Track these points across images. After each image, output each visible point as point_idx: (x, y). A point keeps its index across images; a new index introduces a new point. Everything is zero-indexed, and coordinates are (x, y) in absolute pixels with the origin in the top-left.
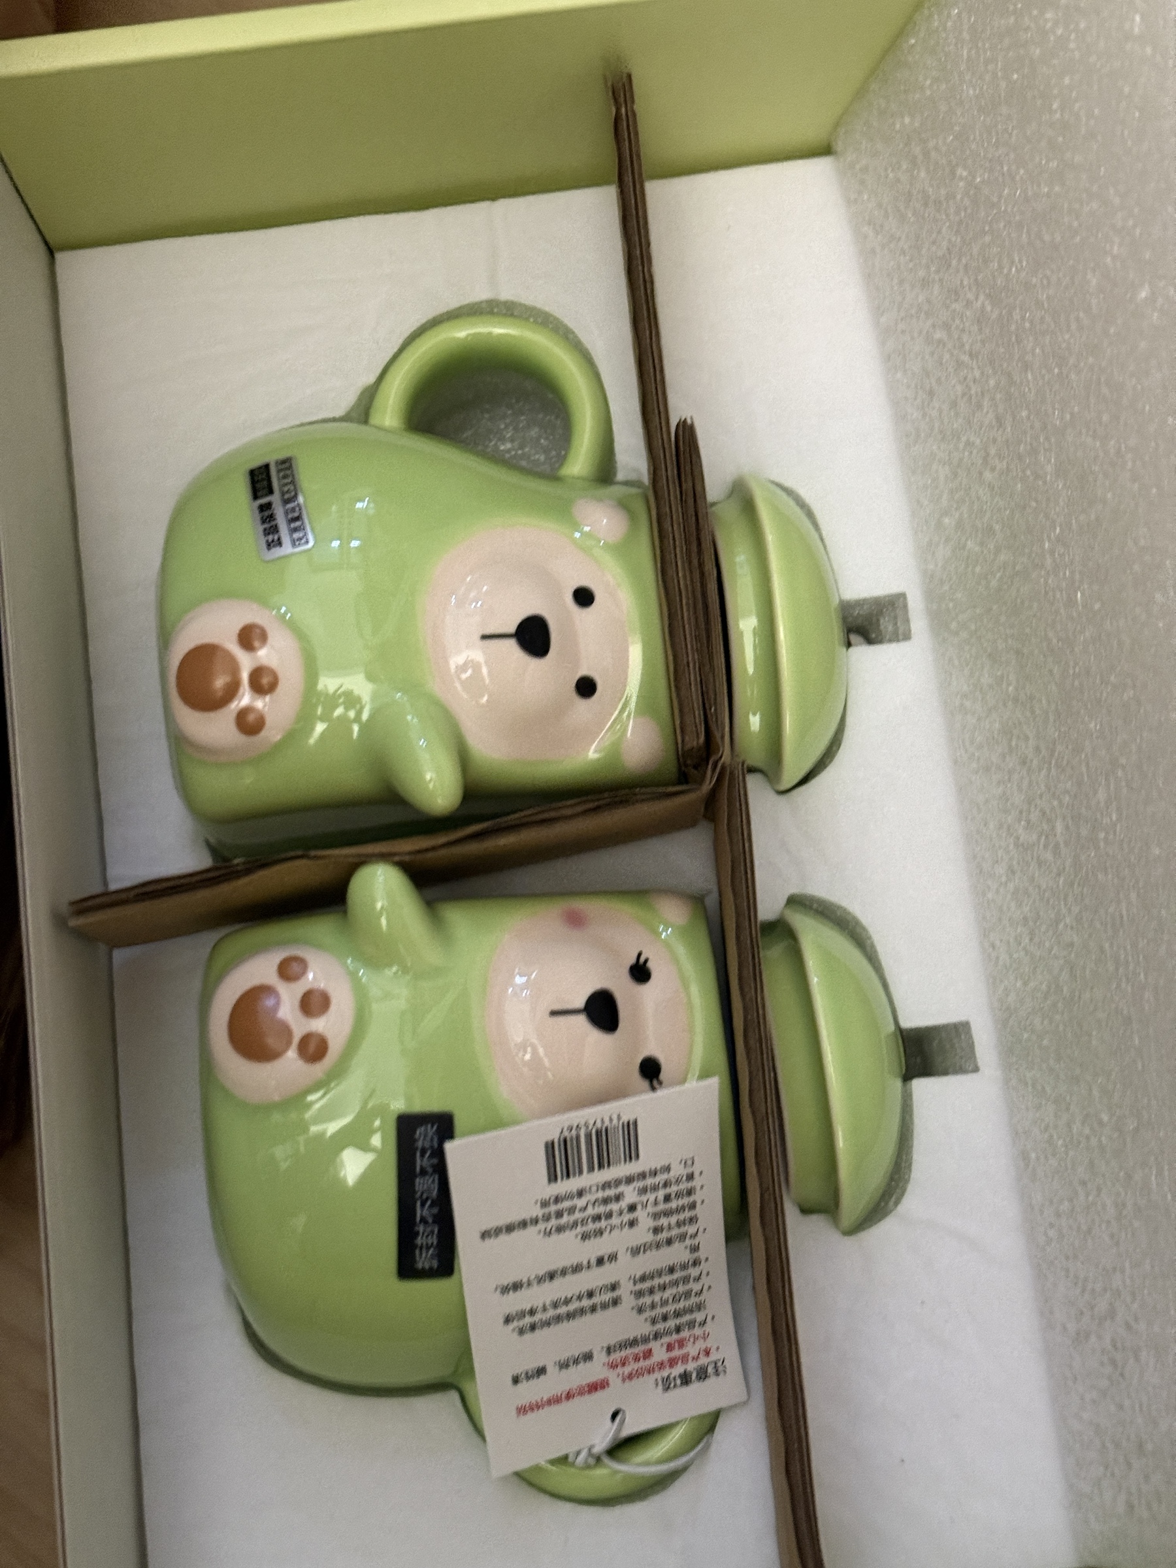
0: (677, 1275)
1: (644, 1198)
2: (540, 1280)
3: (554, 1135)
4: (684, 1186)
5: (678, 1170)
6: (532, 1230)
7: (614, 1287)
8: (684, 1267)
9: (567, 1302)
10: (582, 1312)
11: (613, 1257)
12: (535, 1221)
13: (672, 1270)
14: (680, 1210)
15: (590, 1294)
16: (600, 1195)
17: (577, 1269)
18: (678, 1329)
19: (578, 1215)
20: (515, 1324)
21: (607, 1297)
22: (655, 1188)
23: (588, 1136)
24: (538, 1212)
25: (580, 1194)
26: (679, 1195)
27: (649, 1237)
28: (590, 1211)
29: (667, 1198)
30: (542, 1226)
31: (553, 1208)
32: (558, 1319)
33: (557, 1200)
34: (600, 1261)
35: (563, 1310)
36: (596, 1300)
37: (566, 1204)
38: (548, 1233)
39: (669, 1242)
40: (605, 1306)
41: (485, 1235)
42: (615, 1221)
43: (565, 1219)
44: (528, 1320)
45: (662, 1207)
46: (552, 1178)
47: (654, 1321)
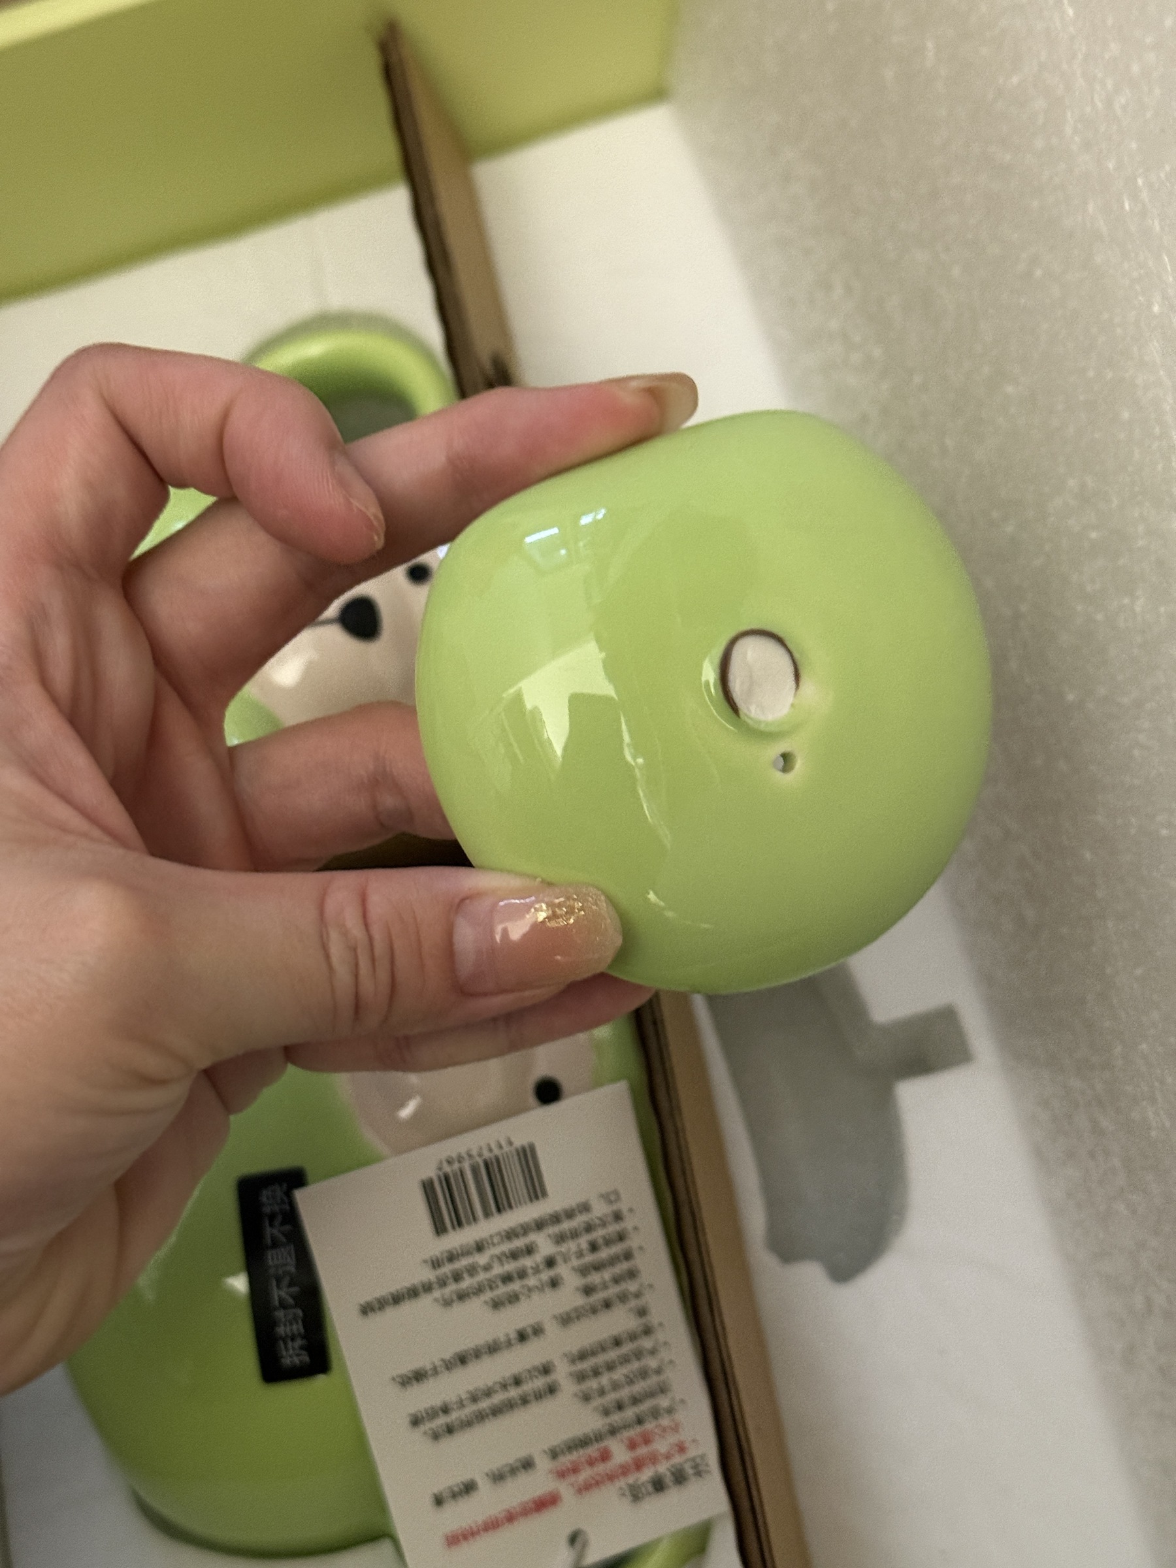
0: (627, 1348)
1: (563, 1248)
2: (449, 1365)
3: (431, 1172)
4: (613, 1228)
5: (600, 1209)
6: (425, 1302)
7: (546, 1370)
8: (633, 1337)
10: (509, 1406)
11: (538, 1331)
12: (427, 1288)
13: (617, 1342)
14: (613, 1261)
15: (517, 1381)
16: (506, 1247)
17: (493, 1348)
18: (640, 1421)
19: (482, 1276)
20: (428, 1426)
21: (540, 1383)
22: (574, 1234)
23: (475, 1170)
24: (428, 1275)
25: (480, 1247)
26: (608, 1242)
27: (580, 1301)
28: (498, 1270)
29: (594, 1247)
30: (437, 1294)
31: (447, 1269)
32: (481, 1417)
33: (452, 1257)
34: (522, 1337)
35: (484, 1404)
36: (528, 1387)
37: (464, 1262)
38: (447, 1303)
39: (607, 1305)
40: (539, 1396)
41: (367, 1310)
42: (532, 1281)
43: (467, 1283)
44: (442, 1420)
46: (440, 1229)
47: (606, 1412)
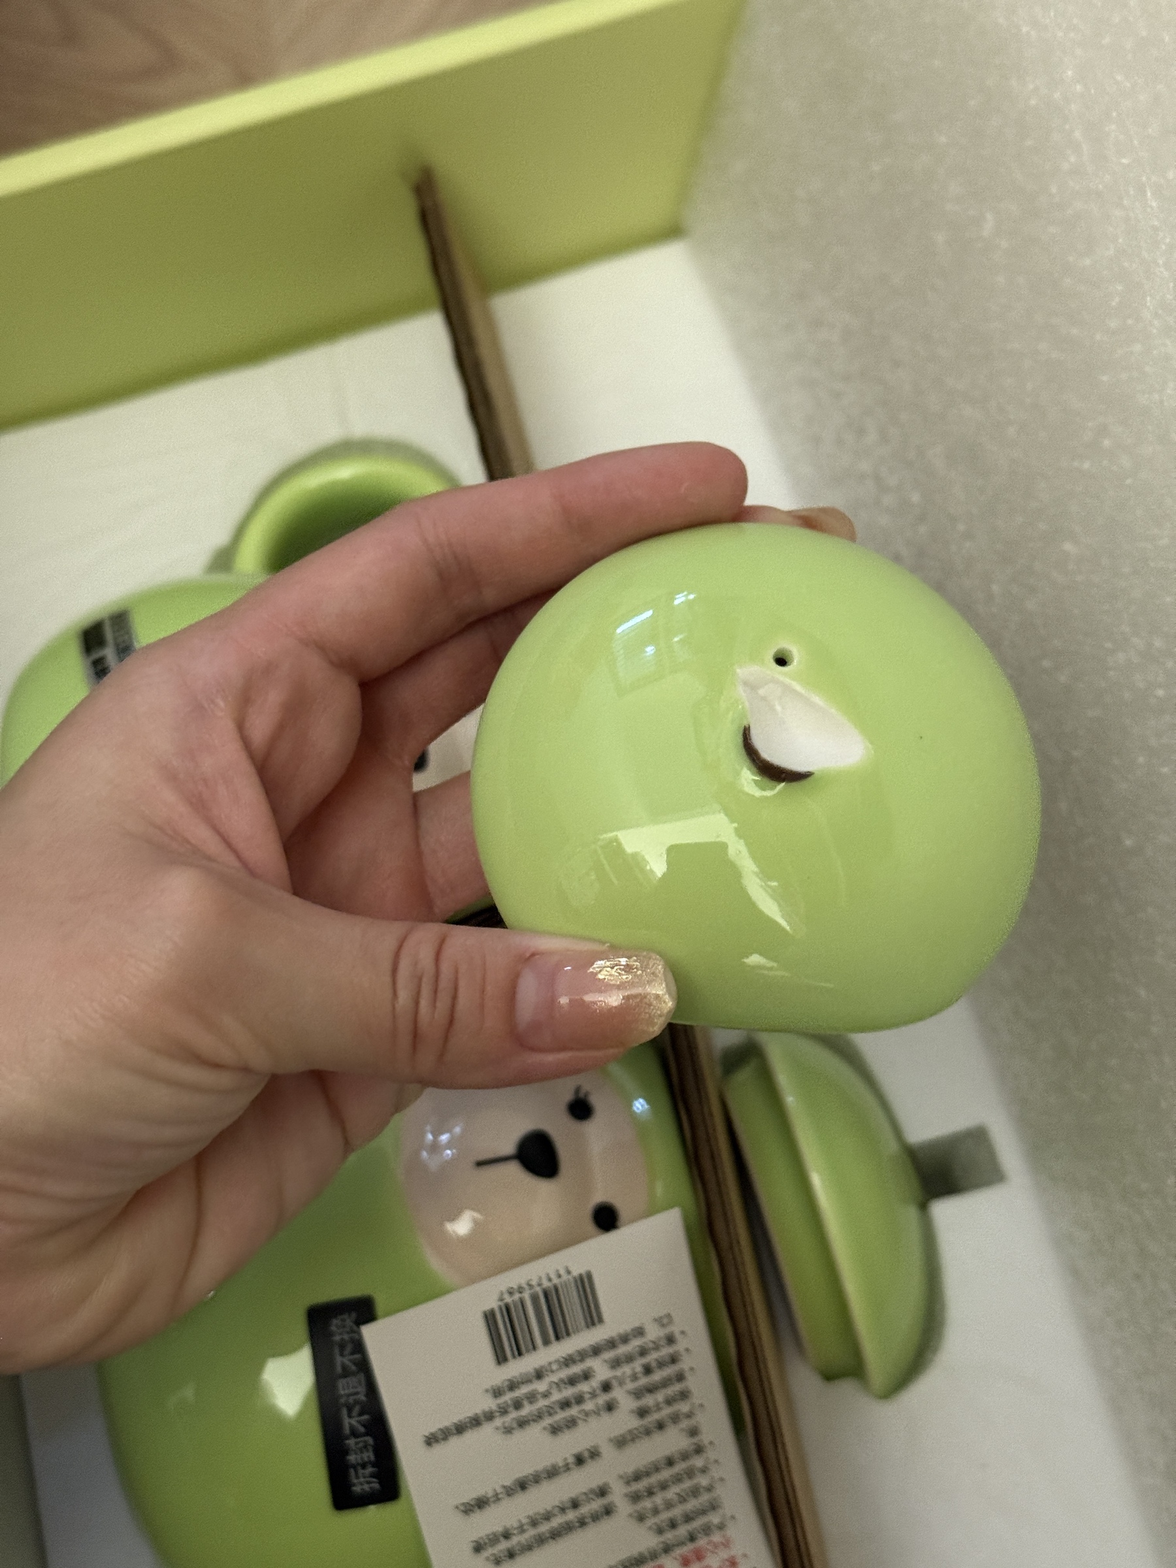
0: (679, 1467)
1: (618, 1372)
2: (509, 1492)
3: (493, 1303)
4: (666, 1351)
5: (654, 1333)
6: (487, 1429)
7: (602, 1492)
8: (685, 1456)
9: (547, 1517)
10: (568, 1528)
11: (594, 1454)
12: (489, 1416)
13: (670, 1462)
14: (665, 1383)
15: (575, 1504)
16: (565, 1373)
17: (552, 1473)
18: (692, 1538)
19: (542, 1403)
20: (489, 1552)
21: (596, 1505)
22: (630, 1359)
23: (535, 1299)
24: (490, 1404)
25: (539, 1375)
26: (661, 1364)
27: (634, 1423)
28: (556, 1396)
29: (648, 1370)
30: (498, 1422)
31: (508, 1397)
32: (541, 1541)
33: (513, 1386)
34: (580, 1460)
35: (544, 1528)
36: (585, 1510)
37: (524, 1390)
38: (508, 1431)
39: (661, 1426)
40: (595, 1517)
41: (431, 1440)
42: (589, 1406)
43: (527, 1410)
44: (504, 1545)
45: (644, 1381)
46: (501, 1359)
47: (660, 1531)
